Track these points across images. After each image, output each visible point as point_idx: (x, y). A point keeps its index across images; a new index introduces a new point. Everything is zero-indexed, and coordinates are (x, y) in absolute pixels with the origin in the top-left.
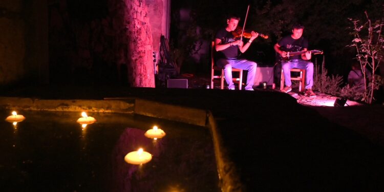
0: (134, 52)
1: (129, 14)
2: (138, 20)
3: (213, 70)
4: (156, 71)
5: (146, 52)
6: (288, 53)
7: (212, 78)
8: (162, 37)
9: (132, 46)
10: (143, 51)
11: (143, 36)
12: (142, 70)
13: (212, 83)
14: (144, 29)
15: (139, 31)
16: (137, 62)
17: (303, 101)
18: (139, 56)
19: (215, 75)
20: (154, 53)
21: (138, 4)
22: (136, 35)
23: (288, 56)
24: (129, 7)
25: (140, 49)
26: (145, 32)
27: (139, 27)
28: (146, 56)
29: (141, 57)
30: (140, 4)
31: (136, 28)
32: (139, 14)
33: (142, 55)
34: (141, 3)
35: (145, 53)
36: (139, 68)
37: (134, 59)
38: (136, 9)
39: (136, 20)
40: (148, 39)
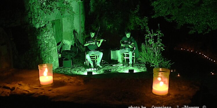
27: (47, 42)
29: (49, 54)
35: (51, 52)
40: (53, 44)
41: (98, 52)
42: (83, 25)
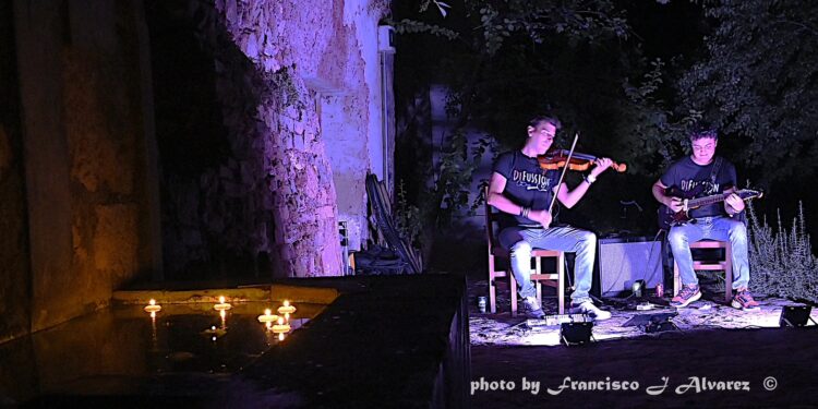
0: (291, 227)
1: (274, 143)
2: (297, 152)
3: (491, 258)
4: (351, 268)
5: (321, 224)
6: (686, 201)
7: (491, 278)
8: (370, 178)
9: (285, 213)
10: (313, 222)
11: (311, 187)
12: (313, 266)
13: (492, 289)
14: (312, 172)
15: (300, 178)
16: (299, 247)
17: (716, 319)
18: (302, 233)
19: (496, 269)
20: (340, 224)
21: (297, 115)
22: (293, 186)
23: (686, 209)
24: (274, 128)
25: (306, 217)
26: (315, 177)
27: (299, 167)
28: (320, 234)
29: (306, 236)
30: (301, 114)
31: (292, 171)
32: (298, 139)
33: (309, 230)
34: (303, 111)
35: (317, 226)
36: (304, 261)
37: (290, 241)
38: (291, 129)
39: (292, 155)
40: (324, 192)
41: (566, 230)
42: (390, 160)
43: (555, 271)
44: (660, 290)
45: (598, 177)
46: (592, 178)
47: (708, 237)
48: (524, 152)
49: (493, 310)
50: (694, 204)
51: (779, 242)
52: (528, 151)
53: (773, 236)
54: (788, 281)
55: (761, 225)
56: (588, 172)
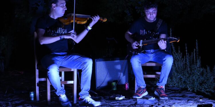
7: (37, 82)
43: (72, 79)
44: (127, 86)
45: (93, 27)
46: (89, 28)
47: (152, 61)
48: (52, 17)
49: (38, 99)
50: (145, 43)
51: (186, 60)
52: (53, 16)
53: (183, 57)
54: (191, 81)
55: (177, 52)
56: (88, 24)
